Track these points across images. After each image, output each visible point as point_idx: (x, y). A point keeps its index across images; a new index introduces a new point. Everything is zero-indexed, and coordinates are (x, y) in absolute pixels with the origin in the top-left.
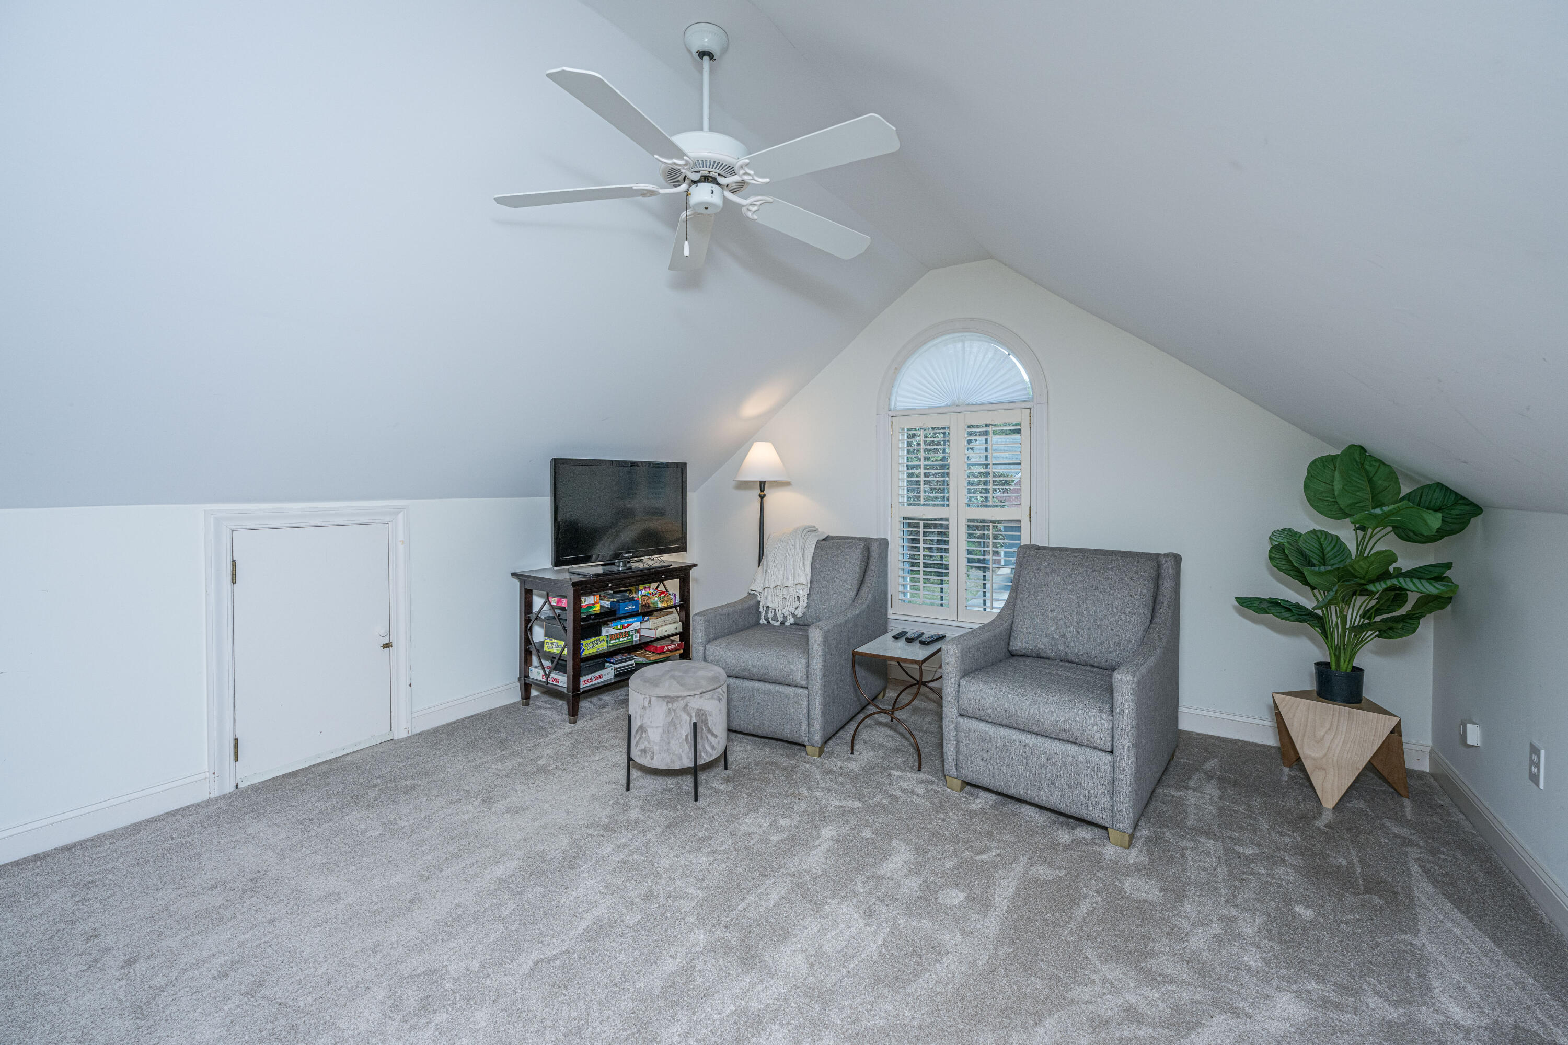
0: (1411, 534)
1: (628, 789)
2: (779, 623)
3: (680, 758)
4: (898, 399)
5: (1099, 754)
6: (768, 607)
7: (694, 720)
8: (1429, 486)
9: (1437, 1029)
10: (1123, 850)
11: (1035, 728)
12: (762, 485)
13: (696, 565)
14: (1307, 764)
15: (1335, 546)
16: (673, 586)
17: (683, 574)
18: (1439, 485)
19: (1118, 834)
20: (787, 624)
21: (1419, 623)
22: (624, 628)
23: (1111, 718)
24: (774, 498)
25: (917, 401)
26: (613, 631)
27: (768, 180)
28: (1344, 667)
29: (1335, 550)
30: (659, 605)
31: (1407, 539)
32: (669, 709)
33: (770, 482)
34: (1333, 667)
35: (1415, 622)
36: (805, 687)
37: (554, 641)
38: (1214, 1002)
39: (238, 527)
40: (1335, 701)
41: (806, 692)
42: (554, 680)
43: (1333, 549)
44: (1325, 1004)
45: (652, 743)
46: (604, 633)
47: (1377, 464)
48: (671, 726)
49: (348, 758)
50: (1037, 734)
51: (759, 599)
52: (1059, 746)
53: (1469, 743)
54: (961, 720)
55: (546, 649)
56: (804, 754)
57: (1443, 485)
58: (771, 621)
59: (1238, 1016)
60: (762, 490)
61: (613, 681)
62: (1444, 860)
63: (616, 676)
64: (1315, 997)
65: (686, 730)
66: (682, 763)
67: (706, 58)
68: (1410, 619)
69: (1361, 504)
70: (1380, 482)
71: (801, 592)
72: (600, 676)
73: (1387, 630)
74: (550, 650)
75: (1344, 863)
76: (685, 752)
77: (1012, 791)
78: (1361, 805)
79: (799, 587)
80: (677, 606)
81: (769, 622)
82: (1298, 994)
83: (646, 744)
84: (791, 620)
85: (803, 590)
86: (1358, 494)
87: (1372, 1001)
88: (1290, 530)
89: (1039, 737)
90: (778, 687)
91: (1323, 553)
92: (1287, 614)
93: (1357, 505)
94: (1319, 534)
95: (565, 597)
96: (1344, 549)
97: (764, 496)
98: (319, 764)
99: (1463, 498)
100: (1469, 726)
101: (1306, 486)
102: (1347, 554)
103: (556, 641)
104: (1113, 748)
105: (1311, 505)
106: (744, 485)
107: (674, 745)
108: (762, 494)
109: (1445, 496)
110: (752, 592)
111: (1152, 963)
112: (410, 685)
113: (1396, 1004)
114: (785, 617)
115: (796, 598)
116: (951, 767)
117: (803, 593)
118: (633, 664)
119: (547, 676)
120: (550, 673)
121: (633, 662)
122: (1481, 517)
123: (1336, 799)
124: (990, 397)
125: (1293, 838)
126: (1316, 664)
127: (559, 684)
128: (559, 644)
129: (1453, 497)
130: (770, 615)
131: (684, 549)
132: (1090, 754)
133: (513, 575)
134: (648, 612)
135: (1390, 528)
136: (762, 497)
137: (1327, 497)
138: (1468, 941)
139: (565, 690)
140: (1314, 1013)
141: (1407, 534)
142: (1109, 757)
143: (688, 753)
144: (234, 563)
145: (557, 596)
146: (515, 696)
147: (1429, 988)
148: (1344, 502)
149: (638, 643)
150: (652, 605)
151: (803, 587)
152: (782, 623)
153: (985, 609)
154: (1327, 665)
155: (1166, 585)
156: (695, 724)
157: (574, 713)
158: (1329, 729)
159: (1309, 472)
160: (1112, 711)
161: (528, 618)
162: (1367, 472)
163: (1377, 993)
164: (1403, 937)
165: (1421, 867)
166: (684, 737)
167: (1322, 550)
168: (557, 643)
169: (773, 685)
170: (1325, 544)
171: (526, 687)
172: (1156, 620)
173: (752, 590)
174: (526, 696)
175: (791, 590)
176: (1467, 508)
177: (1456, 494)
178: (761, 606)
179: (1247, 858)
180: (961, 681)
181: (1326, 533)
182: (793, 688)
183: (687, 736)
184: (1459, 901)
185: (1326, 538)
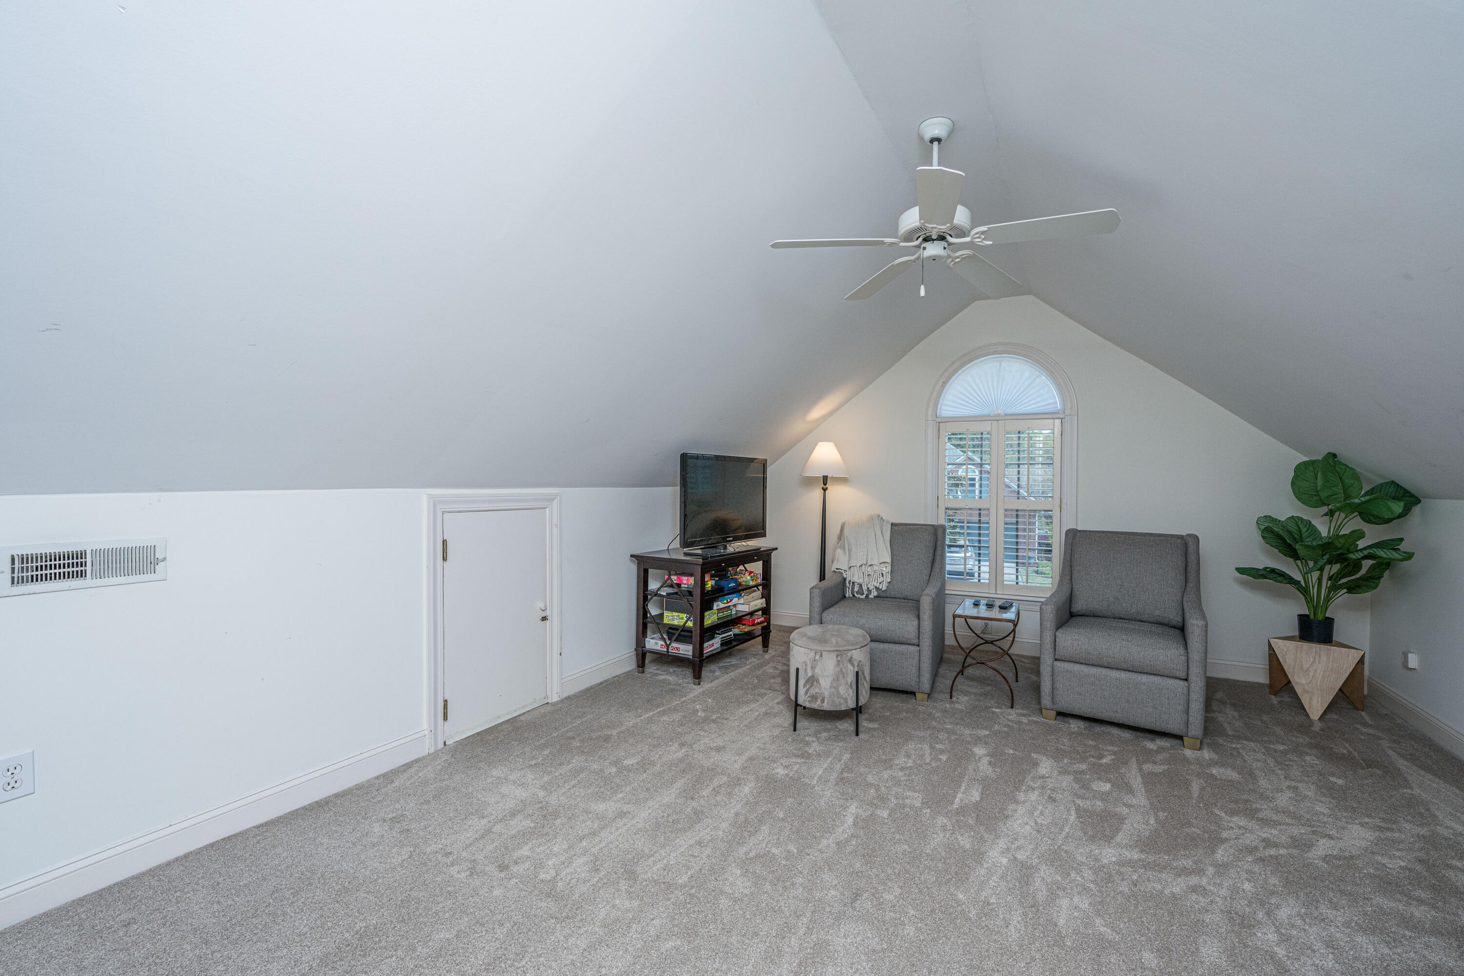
0: (1371, 518)
1: (795, 730)
2: (864, 596)
3: (846, 700)
4: (944, 407)
5: (1178, 681)
6: (853, 583)
7: (856, 670)
8: (1387, 483)
9: (1452, 837)
10: (1196, 752)
11: (1123, 665)
12: (825, 479)
13: (776, 549)
14: (1298, 690)
15: (1309, 528)
16: (757, 567)
17: (765, 556)
18: (1393, 482)
19: (1191, 741)
20: (871, 596)
21: (1380, 582)
22: (728, 602)
23: (1186, 654)
24: (835, 492)
25: (960, 410)
26: (722, 605)
27: (990, 243)
28: (1320, 617)
29: (1309, 531)
30: (751, 583)
31: (1369, 521)
32: (839, 661)
33: (832, 478)
34: (1312, 617)
35: (1376, 581)
36: (916, 645)
37: (675, 614)
38: (1314, 833)
39: (448, 510)
40: (1313, 641)
41: (917, 648)
42: (674, 648)
43: (1307, 531)
44: (1380, 829)
45: (823, 689)
46: (715, 608)
47: (1344, 467)
48: (840, 675)
49: (522, 718)
50: (1125, 670)
51: (845, 576)
52: (1144, 678)
53: (1410, 666)
54: (1056, 663)
55: (666, 621)
56: (914, 701)
57: (1395, 483)
58: (856, 595)
59: (1334, 840)
60: (825, 484)
61: (719, 650)
62: (1405, 746)
63: (722, 644)
64: (1371, 825)
65: (851, 678)
66: (847, 705)
67: (936, 144)
68: (1372, 579)
69: (1335, 497)
70: (1347, 480)
71: (884, 569)
72: (713, 645)
73: (1352, 588)
74: (670, 622)
75: (1345, 752)
76: (850, 696)
77: (1099, 716)
78: (1336, 717)
79: (883, 565)
80: (760, 585)
81: (854, 596)
82: (1362, 825)
83: (817, 690)
84: (874, 593)
85: (886, 567)
86: (1333, 488)
87: (1408, 826)
88: (1270, 517)
89: (1127, 672)
90: (892, 646)
91: (1301, 533)
92: (1280, 579)
93: (1332, 497)
94: (1296, 519)
95: (691, 575)
96: (1315, 531)
97: (827, 489)
98: (501, 724)
99: (1408, 492)
100: (1410, 655)
101: (1293, 483)
102: (1317, 535)
103: (677, 614)
104: (1188, 674)
105: (1296, 497)
106: (808, 482)
107: (842, 690)
108: (825, 487)
109: (1397, 491)
110: (838, 571)
111: (1261, 815)
112: (561, 654)
113: (1422, 825)
114: (869, 591)
115: (881, 574)
116: (1046, 701)
117: (887, 569)
118: (731, 635)
119: (668, 646)
120: (670, 644)
121: (731, 633)
122: (1419, 505)
123: (1320, 713)
124: (1029, 408)
125: (1303, 740)
126: (1298, 615)
127: (680, 652)
128: (681, 617)
129: (1402, 491)
130: (856, 589)
131: (763, 535)
132: (1171, 682)
133: (632, 556)
134: (739, 590)
135: (1356, 514)
136: (825, 490)
137: (1308, 491)
138: (1444, 790)
139: (691, 657)
140: (1377, 834)
141: (1369, 517)
142: (1186, 683)
143: (852, 697)
144: (444, 542)
145: (676, 574)
146: (630, 665)
147: (1435, 816)
148: (1324, 495)
149: (735, 617)
150: (744, 583)
151: (887, 565)
152: (867, 596)
153: (1017, 583)
154: (1308, 616)
155: (1192, 558)
156: (857, 673)
157: (698, 677)
158: (1313, 662)
159: (1295, 472)
160: (1186, 647)
161: (644, 596)
162: (1338, 473)
163: (1407, 821)
164: (1405, 791)
165: (1394, 751)
166: (849, 684)
167: (1300, 531)
168: (678, 616)
169: (888, 644)
170: (1301, 526)
171: (642, 656)
172: (1188, 584)
173: (837, 569)
174: (641, 664)
175: (876, 568)
176: (1411, 499)
177: (1404, 489)
178: (847, 582)
179: (1282, 752)
180: (1058, 633)
181: (1301, 518)
182: (907, 646)
183: (851, 683)
184: (1428, 769)
185: (1302, 523)
